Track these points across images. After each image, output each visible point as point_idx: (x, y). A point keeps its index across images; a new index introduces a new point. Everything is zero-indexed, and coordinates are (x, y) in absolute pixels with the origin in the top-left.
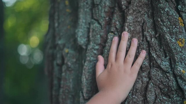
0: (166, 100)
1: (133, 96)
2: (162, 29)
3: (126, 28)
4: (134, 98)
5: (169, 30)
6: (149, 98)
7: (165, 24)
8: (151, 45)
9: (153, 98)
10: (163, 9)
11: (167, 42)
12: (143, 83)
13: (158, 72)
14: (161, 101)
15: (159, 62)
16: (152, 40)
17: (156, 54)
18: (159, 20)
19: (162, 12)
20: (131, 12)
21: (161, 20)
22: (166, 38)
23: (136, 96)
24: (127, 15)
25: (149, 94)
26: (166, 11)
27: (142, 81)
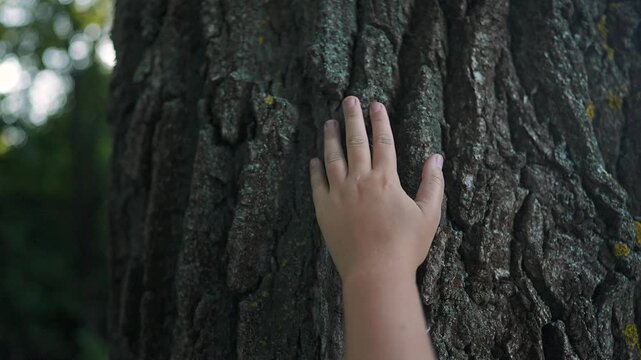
0: (571, 243)
1: (495, 232)
2: (553, 78)
3: (473, 59)
4: (498, 235)
5: (568, 80)
6: (532, 235)
7: (561, 66)
8: (522, 111)
9: (540, 236)
10: (559, 32)
11: (569, 106)
12: (517, 200)
13: (548, 173)
14: (561, 244)
15: (547, 151)
16: (522, 99)
17: (537, 134)
18: (546, 55)
19: (556, 38)
20: (485, 21)
21: (551, 56)
22: (566, 97)
23: (500, 229)
24: (475, 29)
25: (532, 226)
26: (564, 36)
27: (516, 194)
